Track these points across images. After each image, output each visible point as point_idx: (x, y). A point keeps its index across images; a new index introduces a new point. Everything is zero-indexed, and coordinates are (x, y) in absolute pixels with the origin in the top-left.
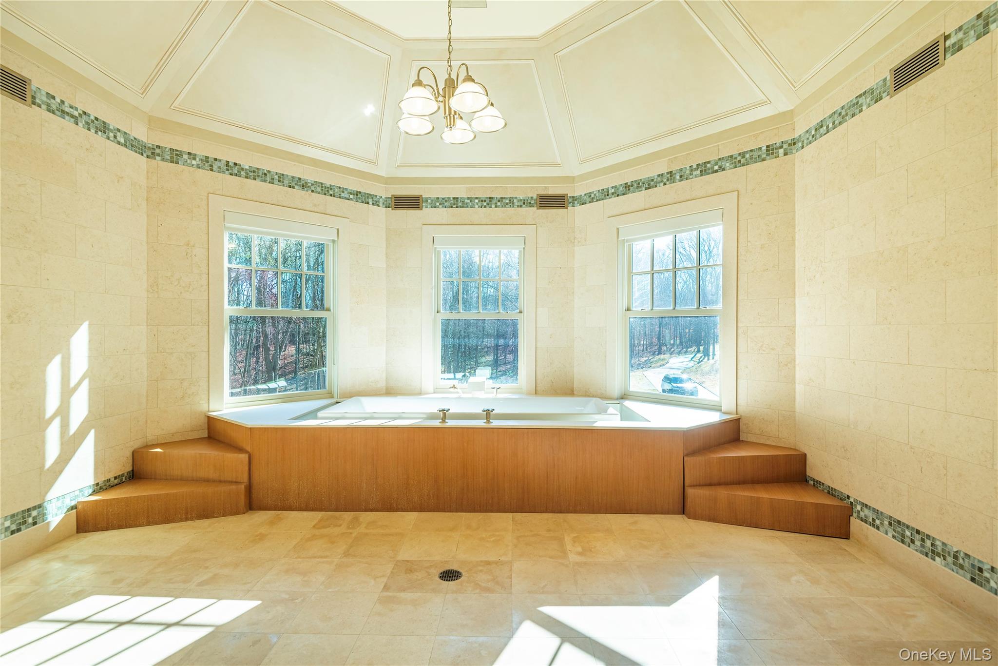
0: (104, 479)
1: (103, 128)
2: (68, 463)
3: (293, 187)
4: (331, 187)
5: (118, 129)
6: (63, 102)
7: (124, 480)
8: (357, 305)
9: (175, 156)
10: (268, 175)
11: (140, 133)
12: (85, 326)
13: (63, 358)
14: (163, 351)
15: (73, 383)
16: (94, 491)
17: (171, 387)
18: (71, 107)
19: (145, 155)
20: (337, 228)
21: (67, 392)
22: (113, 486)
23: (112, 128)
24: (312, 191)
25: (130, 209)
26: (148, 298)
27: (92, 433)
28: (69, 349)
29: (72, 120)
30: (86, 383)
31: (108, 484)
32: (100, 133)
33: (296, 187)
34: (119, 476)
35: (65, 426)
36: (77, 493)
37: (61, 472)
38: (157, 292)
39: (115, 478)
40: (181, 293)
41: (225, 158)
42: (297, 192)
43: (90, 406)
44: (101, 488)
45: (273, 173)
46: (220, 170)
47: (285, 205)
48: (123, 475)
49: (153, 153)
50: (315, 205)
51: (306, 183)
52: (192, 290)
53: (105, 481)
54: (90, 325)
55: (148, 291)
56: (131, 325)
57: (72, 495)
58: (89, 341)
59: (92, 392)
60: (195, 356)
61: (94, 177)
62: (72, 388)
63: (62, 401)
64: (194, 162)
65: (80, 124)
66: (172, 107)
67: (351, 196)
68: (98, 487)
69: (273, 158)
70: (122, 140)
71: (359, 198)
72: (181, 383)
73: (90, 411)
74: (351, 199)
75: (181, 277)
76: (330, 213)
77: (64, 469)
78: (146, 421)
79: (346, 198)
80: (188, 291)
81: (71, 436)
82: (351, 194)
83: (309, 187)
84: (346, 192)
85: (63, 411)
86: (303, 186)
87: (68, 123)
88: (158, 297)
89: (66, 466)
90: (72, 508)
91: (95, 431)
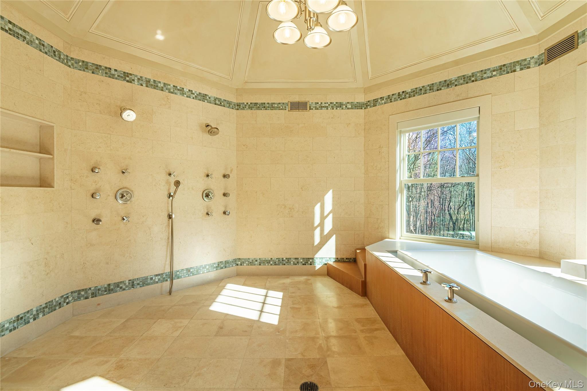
0: (340, 257)
1: (340, 105)
2: (324, 245)
3: (441, 89)
4: (473, 75)
5: (348, 102)
6: (321, 103)
7: (351, 261)
8: (500, 169)
9: (375, 103)
10: (423, 89)
11: (361, 99)
12: (331, 191)
13: (321, 204)
14: (370, 203)
15: (325, 214)
16: (336, 261)
17: (373, 222)
18: (325, 103)
19: (363, 108)
20: (479, 106)
21: (323, 218)
22: (345, 262)
23: (345, 103)
24: (456, 85)
25: (354, 137)
26: (364, 177)
27: (334, 236)
28: (324, 200)
29: (325, 108)
30: (331, 215)
31: (343, 260)
32: (338, 108)
33: (443, 88)
34: (349, 258)
35: (322, 231)
36: (328, 259)
37: (321, 248)
38: (368, 174)
39: (347, 259)
40: (377, 173)
41: (397, 92)
42: (445, 91)
43: (333, 225)
44: (339, 261)
45: (426, 87)
46: (396, 100)
47: (434, 104)
48: (351, 258)
49: (367, 106)
50: (458, 95)
51: (451, 82)
52: (382, 171)
53: (341, 258)
54: (333, 191)
55: (364, 174)
56: (354, 190)
57: (326, 259)
58: (333, 198)
59: (334, 218)
60: (383, 207)
61: (335, 128)
62: (325, 216)
63: (321, 221)
64: (383, 102)
65: (329, 109)
66: (369, 79)
67: (494, 73)
68: (338, 260)
69: (426, 76)
70: (350, 107)
71: (504, 71)
72: (377, 220)
73: (333, 227)
74: (495, 75)
75: (377, 165)
76: (472, 96)
77: (322, 247)
78: (364, 237)
79: (488, 77)
80: (380, 172)
81: (325, 235)
82: (494, 71)
83: (454, 83)
84: (488, 72)
85: (322, 225)
86: (448, 85)
87: (324, 110)
88: (368, 177)
89: (323, 246)
90: (326, 264)
91: (336, 236)
